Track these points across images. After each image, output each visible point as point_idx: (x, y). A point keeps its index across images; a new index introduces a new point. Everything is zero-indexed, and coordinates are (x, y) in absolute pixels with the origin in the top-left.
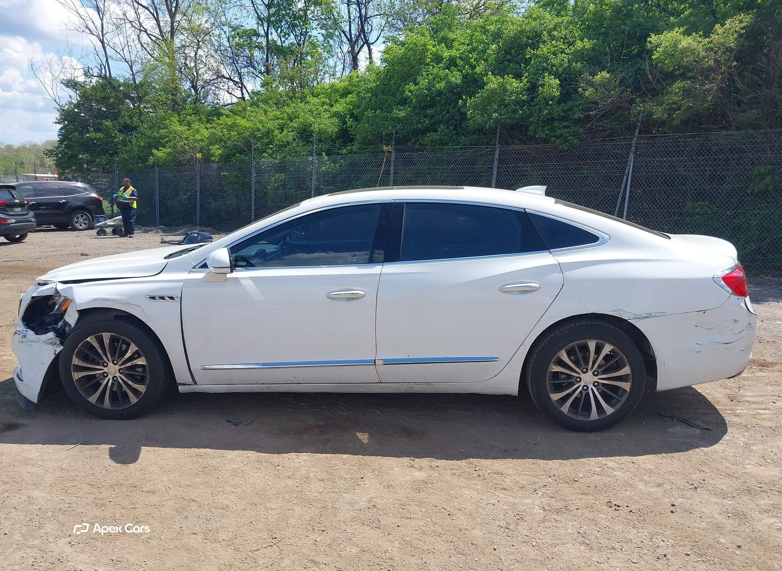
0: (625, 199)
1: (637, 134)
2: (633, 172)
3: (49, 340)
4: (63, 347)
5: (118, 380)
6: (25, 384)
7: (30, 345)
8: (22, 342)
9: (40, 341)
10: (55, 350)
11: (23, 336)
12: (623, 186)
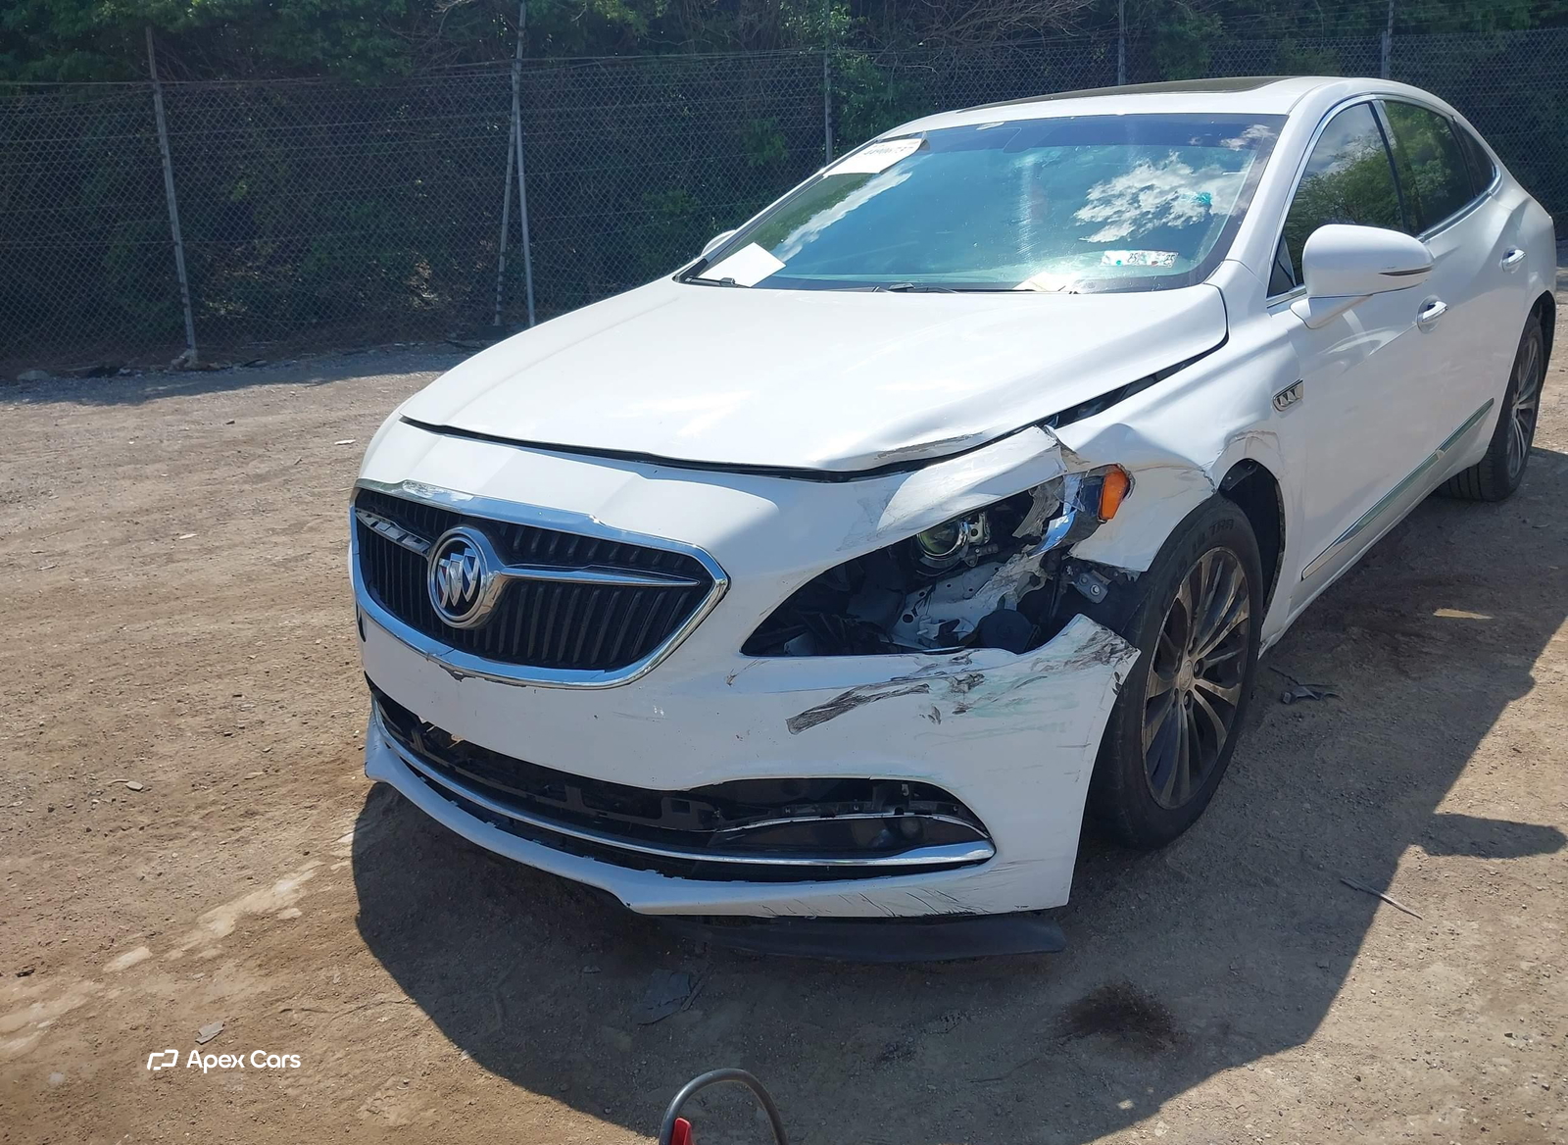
1: (519, 54)
2: (524, 138)
3: (1085, 647)
4: (1139, 652)
5: (1193, 702)
6: (1013, 863)
7: (1018, 702)
8: (962, 710)
9: (1052, 668)
10: (1116, 674)
11: (960, 682)
12: (509, 169)
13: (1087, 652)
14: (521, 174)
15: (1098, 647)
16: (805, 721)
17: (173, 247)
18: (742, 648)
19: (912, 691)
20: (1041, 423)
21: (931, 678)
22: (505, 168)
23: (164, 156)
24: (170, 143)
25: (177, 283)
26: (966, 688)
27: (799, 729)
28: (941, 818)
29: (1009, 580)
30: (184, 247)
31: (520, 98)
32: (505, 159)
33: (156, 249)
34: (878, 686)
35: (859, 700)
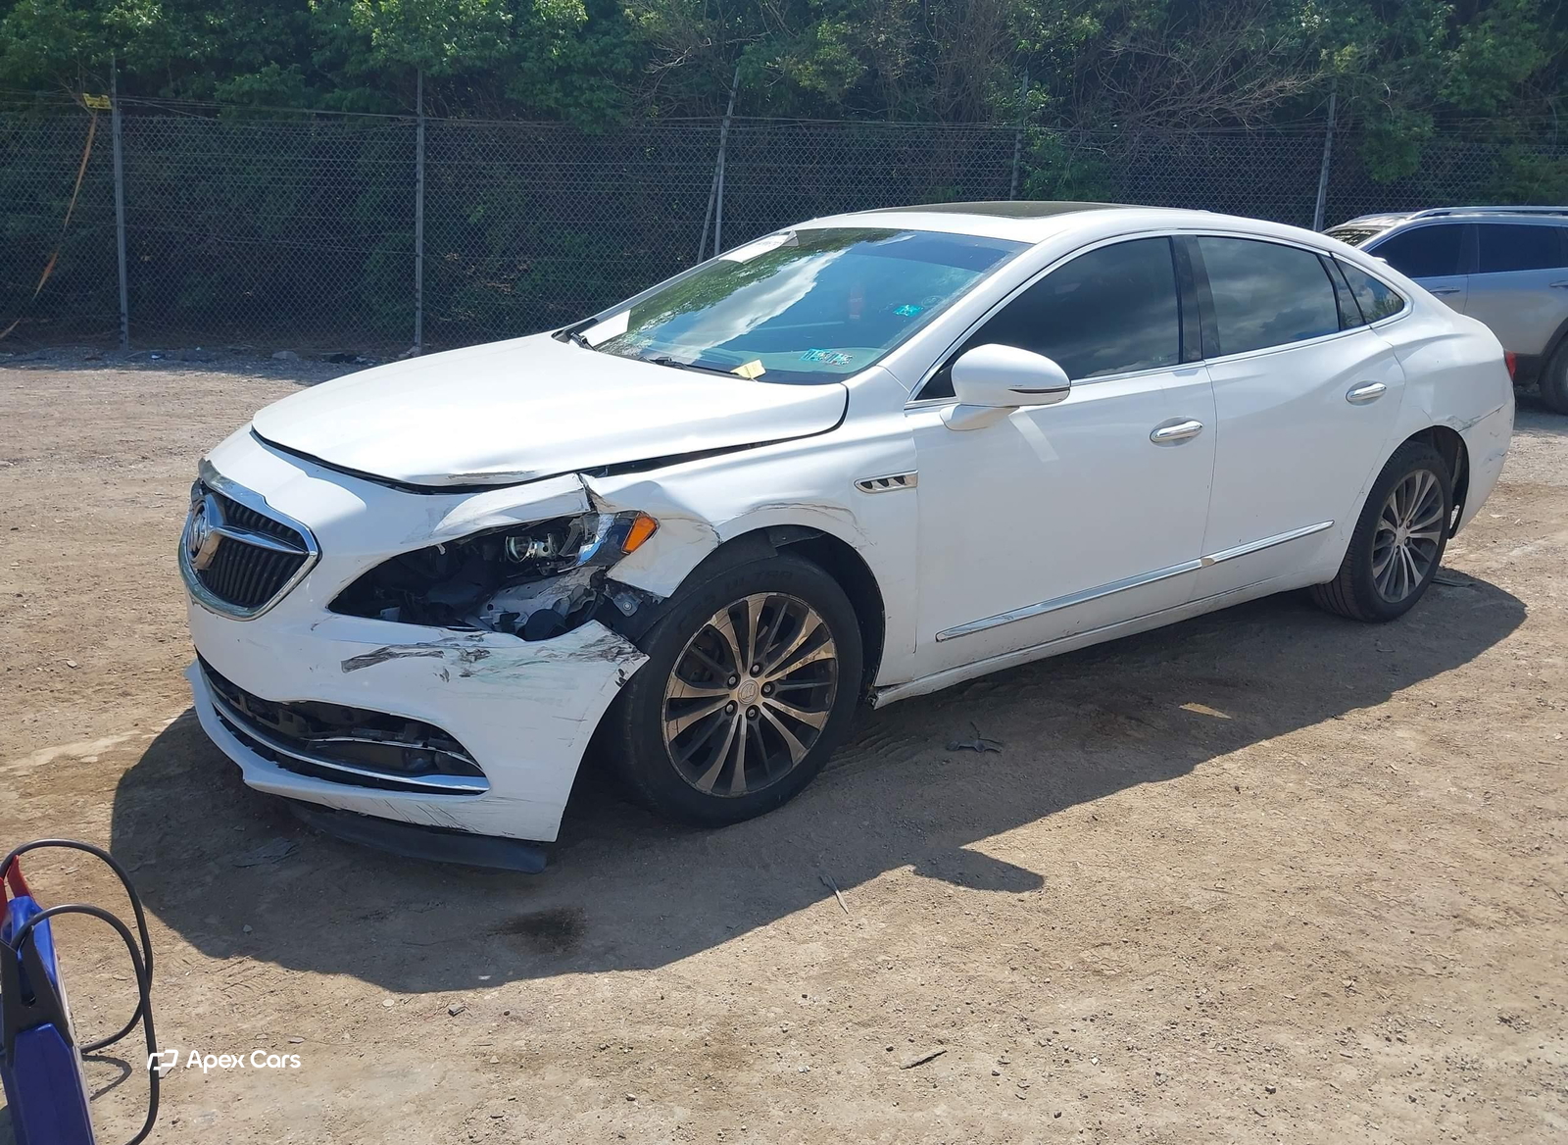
0: (713, 241)
1: (729, 112)
2: (725, 188)
3: (591, 646)
4: (648, 658)
5: (760, 716)
6: (502, 798)
7: (518, 677)
8: (466, 675)
9: (556, 656)
10: (620, 670)
11: (469, 654)
12: (708, 216)
13: (593, 649)
14: (719, 220)
15: (606, 647)
16: (353, 664)
17: (414, 259)
18: (329, 605)
19: (430, 654)
20: (578, 472)
21: (446, 647)
22: (705, 214)
23: (418, 181)
24: (425, 169)
25: (413, 288)
26: (473, 659)
27: (349, 670)
28: (454, 755)
29: (565, 588)
30: (423, 259)
31: (727, 151)
32: (706, 205)
33: (401, 258)
34: (406, 647)
35: (392, 655)
